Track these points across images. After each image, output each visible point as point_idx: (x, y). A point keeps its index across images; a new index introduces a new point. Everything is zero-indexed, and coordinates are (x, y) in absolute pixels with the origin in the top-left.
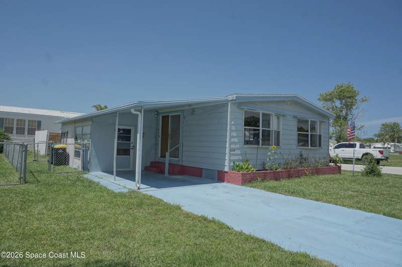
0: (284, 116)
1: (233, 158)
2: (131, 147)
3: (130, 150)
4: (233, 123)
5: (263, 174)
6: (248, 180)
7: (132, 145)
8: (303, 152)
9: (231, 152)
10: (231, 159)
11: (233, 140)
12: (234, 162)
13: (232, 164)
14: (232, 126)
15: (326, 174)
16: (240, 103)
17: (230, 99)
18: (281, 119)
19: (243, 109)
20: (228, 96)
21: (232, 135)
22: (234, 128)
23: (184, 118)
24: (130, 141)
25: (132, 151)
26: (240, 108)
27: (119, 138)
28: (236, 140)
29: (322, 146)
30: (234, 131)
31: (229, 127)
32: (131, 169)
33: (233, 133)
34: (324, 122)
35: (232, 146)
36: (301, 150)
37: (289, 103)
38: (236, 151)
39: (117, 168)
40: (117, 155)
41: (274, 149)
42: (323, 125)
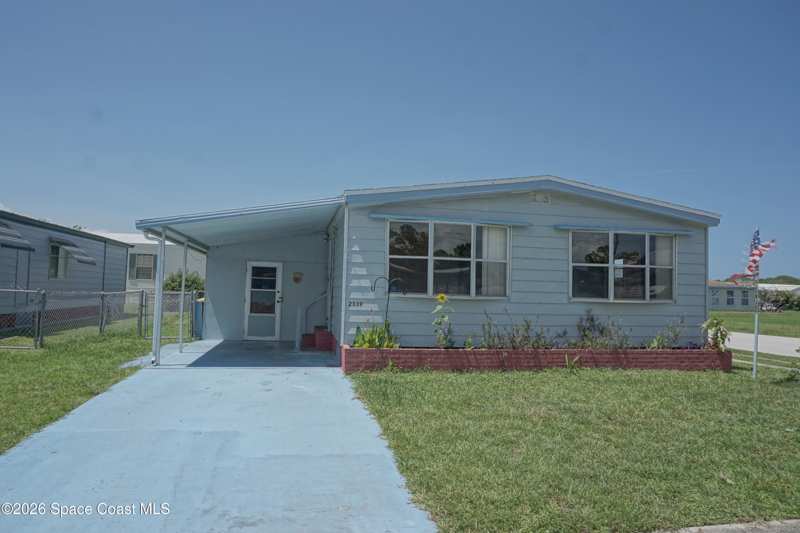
0: (520, 228)
1: (353, 319)
2: (277, 299)
3: (274, 304)
4: (356, 248)
5: (415, 356)
7: (278, 296)
9: (351, 308)
10: (351, 320)
11: (355, 283)
12: (358, 328)
13: (353, 331)
14: (354, 256)
16: (376, 206)
17: (344, 202)
18: (511, 234)
19: (385, 220)
21: (353, 272)
22: (358, 259)
24: (274, 287)
25: (278, 307)
26: (375, 219)
27: (255, 284)
28: (366, 283)
29: (674, 296)
30: (359, 265)
31: (345, 257)
32: (277, 337)
33: (357, 269)
34: (680, 236)
35: (354, 295)
36: (591, 307)
37: (539, 197)
38: (364, 305)
39: (249, 335)
40: (251, 312)
41: (443, 301)
42: (677, 243)
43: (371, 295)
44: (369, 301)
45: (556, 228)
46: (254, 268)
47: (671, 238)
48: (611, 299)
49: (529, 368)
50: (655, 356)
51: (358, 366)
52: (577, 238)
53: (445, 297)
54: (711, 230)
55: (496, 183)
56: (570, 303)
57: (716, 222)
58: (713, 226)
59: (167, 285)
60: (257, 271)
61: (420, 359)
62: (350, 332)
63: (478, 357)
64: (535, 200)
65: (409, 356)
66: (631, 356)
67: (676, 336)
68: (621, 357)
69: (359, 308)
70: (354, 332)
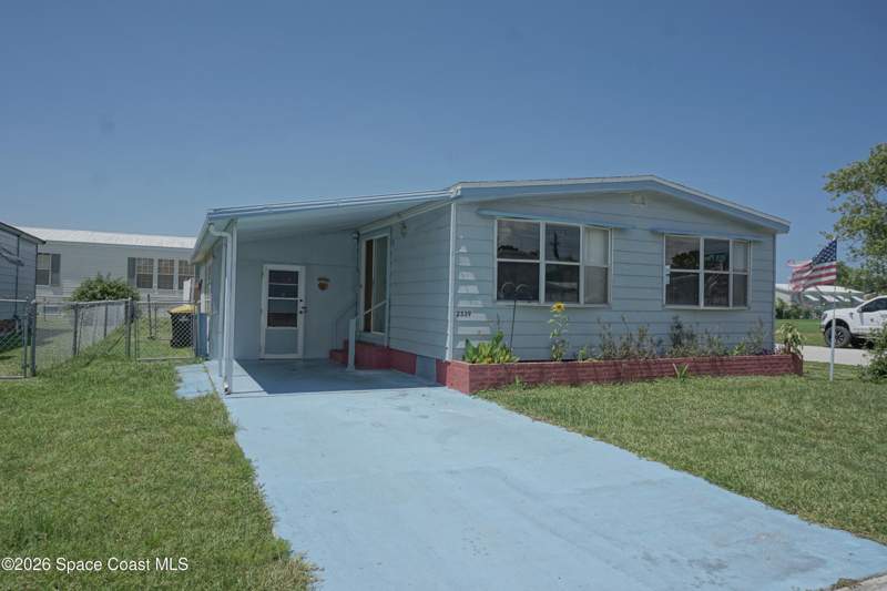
0: (621, 230)
1: (463, 331)
2: (300, 309)
3: (296, 315)
4: (463, 250)
5: (538, 370)
6: (489, 382)
7: (301, 305)
8: (685, 319)
9: (460, 318)
10: (459, 332)
11: (462, 290)
12: (467, 341)
13: (462, 345)
14: (462, 258)
15: (746, 373)
16: (483, 203)
17: (452, 196)
18: (612, 237)
19: (493, 217)
20: (449, 188)
21: (460, 278)
22: (466, 262)
23: (392, 242)
24: (296, 296)
25: (300, 318)
26: (484, 217)
27: (273, 291)
28: (473, 289)
29: (749, 302)
30: (466, 269)
31: (452, 259)
32: (299, 355)
33: (465, 273)
34: (755, 242)
35: (463, 304)
36: (679, 313)
37: (638, 199)
38: (472, 314)
39: (266, 352)
40: (269, 325)
41: (559, 311)
42: (752, 249)
43: (479, 304)
44: (478, 310)
45: (654, 232)
46: (271, 272)
47: (746, 244)
48: (702, 305)
49: (643, 379)
50: (745, 362)
51: (483, 384)
52: (671, 243)
53: (562, 305)
54: (779, 237)
55: (605, 181)
56: (663, 310)
57: (786, 229)
58: (782, 232)
59: (83, 293)
60: (274, 275)
61: (542, 373)
62: (459, 347)
63: (598, 369)
64: (633, 202)
65: (533, 370)
66: (727, 363)
67: (759, 342)
68: (718, 365)
69: (467, 319)
70: (464, 346)
